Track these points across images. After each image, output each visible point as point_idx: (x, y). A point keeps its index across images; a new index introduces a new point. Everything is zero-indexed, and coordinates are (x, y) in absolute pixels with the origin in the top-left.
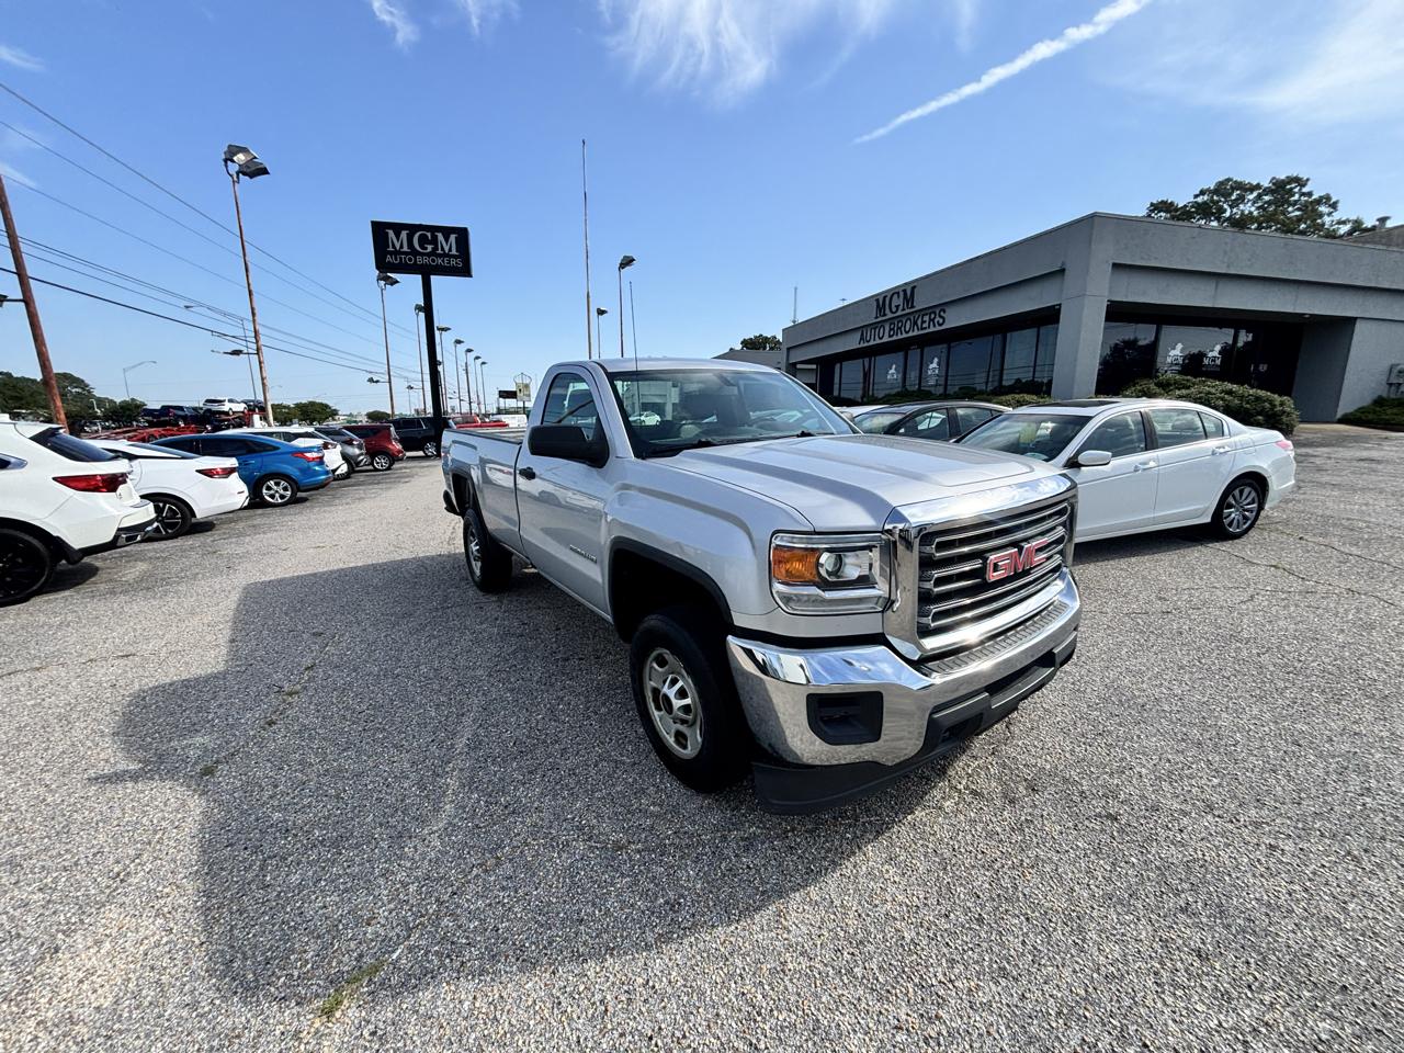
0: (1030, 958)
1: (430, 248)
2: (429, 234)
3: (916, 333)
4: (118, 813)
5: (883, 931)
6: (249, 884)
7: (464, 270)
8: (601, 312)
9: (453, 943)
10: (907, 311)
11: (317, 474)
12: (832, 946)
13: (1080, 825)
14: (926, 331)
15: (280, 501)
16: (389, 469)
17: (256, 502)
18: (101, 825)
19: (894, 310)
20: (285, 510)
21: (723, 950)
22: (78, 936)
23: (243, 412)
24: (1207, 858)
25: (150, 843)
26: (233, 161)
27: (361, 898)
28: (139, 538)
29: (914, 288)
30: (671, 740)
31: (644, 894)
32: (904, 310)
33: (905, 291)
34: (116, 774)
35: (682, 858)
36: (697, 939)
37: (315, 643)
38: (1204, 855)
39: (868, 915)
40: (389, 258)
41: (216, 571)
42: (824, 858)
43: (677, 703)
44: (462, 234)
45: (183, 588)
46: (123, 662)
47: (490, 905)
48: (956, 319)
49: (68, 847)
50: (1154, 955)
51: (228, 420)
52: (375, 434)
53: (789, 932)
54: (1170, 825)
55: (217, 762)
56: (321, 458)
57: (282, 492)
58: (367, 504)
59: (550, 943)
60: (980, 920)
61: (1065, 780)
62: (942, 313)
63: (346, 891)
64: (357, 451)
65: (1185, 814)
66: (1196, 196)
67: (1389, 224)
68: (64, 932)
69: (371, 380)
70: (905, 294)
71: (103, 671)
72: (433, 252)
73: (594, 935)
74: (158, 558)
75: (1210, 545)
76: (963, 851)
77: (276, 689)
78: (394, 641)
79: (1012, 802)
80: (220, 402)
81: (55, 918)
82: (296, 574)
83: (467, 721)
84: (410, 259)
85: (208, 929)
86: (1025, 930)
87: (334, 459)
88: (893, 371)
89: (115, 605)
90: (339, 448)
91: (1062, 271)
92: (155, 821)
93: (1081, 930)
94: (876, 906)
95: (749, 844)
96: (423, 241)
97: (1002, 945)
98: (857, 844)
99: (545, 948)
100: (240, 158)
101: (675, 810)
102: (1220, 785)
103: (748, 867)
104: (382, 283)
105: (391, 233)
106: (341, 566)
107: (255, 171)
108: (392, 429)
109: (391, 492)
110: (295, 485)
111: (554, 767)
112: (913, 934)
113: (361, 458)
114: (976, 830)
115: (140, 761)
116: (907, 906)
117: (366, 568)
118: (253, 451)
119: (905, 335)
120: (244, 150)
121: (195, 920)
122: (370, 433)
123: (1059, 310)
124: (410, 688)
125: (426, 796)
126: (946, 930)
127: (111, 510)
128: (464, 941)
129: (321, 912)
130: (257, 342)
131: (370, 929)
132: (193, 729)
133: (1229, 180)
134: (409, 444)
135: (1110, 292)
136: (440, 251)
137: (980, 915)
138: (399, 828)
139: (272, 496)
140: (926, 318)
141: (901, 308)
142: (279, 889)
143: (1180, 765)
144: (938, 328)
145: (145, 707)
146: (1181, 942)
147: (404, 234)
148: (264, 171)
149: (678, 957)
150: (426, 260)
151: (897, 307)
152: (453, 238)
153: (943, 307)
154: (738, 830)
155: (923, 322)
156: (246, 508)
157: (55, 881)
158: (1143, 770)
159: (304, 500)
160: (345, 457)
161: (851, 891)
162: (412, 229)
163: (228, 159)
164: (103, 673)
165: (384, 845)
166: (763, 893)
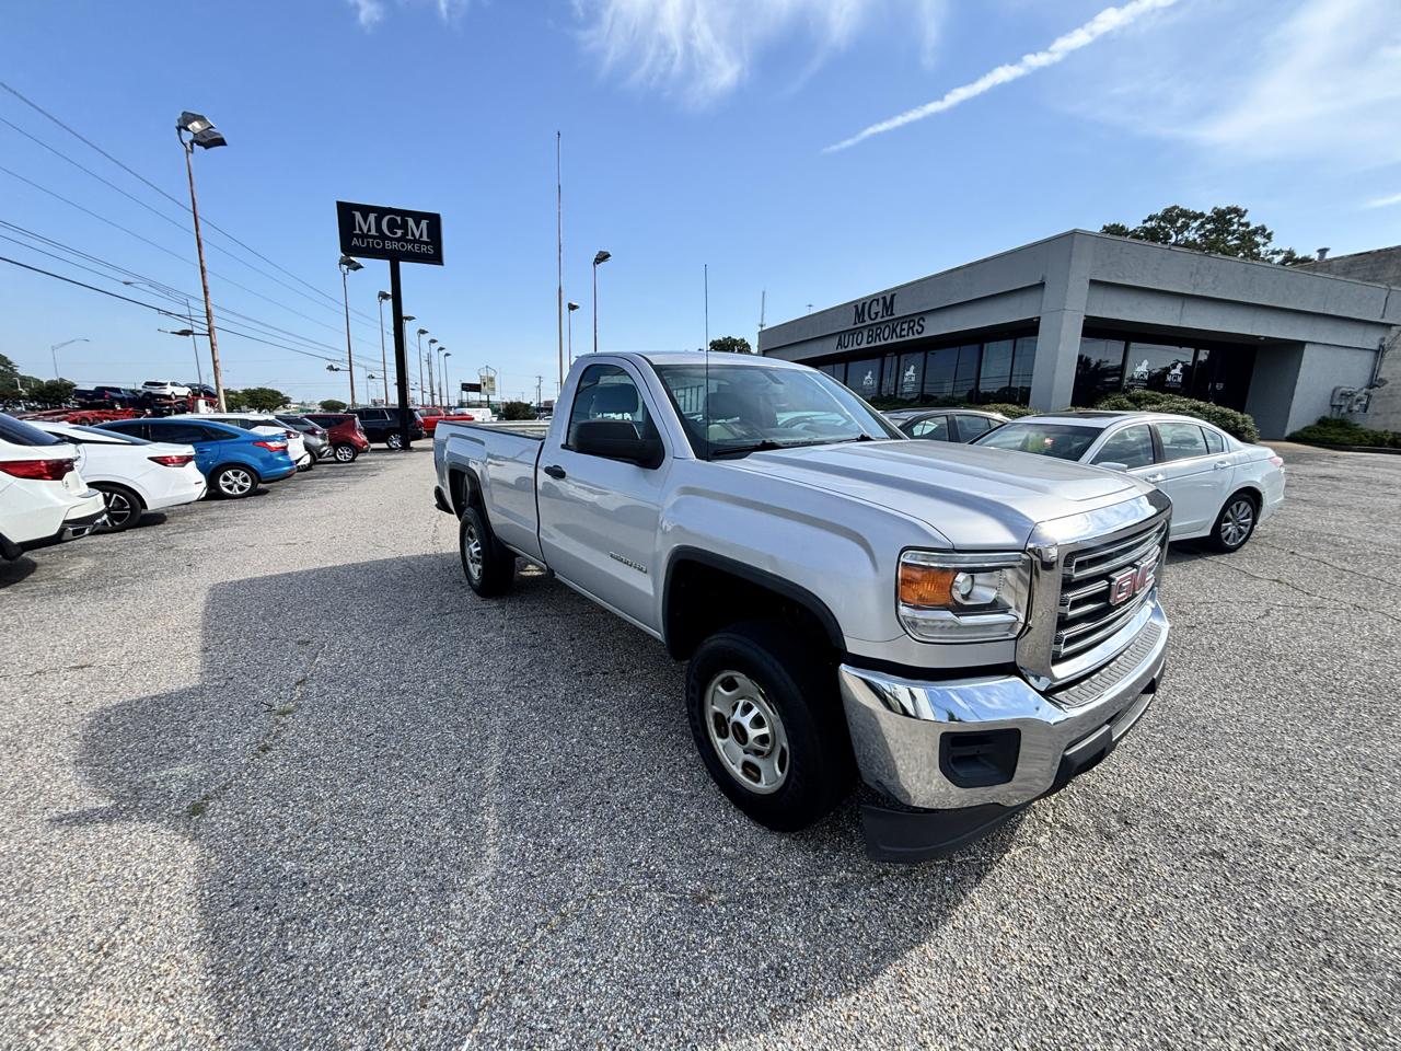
0: (1190, 1029)
1: (399, 233)
2: (399, 219)
3: (895, 340)
4: (92, 864)
5: (1021, 999)
6: (266, 955)
7: (436, 258)
8: (572, 307)
9: (531, 1029)
10: (887, 318)
11: (281, 464)
12: (971, 1020)
13: (1188, 865)
14: (907, 338)
15: (238, 492)
16: (352, 460)
17: (214, 494)
18: (72, 880)
19: (873, 316)
20: (245, 502)
21: (849, 1028)
22: (56, 1034)
23: (187, 397)
24: (1330, 901)
25: (136, 903)
26: (188, 130)
27: (409, 971)
28: (87, 532)
29: (893, 296)
30: (738, 771)
31: (742, 957)
32: (883, 317)
33: (884, 298)
34: (83, 813)
35: (773, 910)
36: (816, 1014)
37: (303, 653)
38: (1325, 897)
39: (999, 979)
40: (355, 241)
41: (175, 569)
42: (930, 907)
43: (753, 733)
44: (434, 221)
45: (139, 587)
46: (78, 674)
47: (566, 976)
48: (935, 328)
49: (32, 910)
50: (1316, 1019)
51: (170, 405)
52: (338, 424)
53: (918, 1002)
54: (1279, 864)
55: (207, 797)
56: (285, 448)
57: (241, 483)
58: (335, 498)
59: (648, 1025)
60: (1122, 982)
61: (1156, 812)
62: (921, 322)
63: (388, 962)
64: (320, 442)
65: (1290, 850)
66: (1145, 222)
67: (1328, 256)
68: (36, 1028)
69: (331, 368)
70: (885, 302)
71: (54, 685)
72: (403, 238)
73: (697, 1012)
74: (106, 553)
75: (1209, 558)
76: (1076, 897)
77: (265, 708)
78: (393, 652)
79: (1109, 837)
80: (162, 385)
81: (22, 1009)
82: (268, 574)
83: (493, 745)
84: (378, 244)
85: (224, 1018)
86: (1174, 994)
87: (297, 449)
88: (868, 377)
89: (61, 607)
90: (302, 437)
91: (1042, 285)
92: (140, 874)
93: (1232, 991)
94: (1004, 967)
95: (843, 891)
96: (392, 225)
97: (1153, 1011)
98: (960, 890)
99: (643, 1031)
100: (196, 126)
101: (750, 850)
102: (1311, 816)
103: (850, 920)
104: (345, 267)
105: (358, 215)
106: (318, 565)
107: (212, 141)
108: (357, 419)
109: (359, 486)
110: (256, 476)
111: (604, 801)
112: (1055, 1002)
113: (325, 448)
114: (1082, 872)
115: (112, 798)
116: (1038, 967)
117: (347, 568)
118: (211, 439)
119: (883, 342)
120: (200, 118)
121: (206, 1006)
122: (334, 423)
123: (1038, 322)
124: (421, 707)
125: (464, 838)
126: (1089, 996)
127: (57, 500)
128: (544, 1026)
129: (362, 991)
130: (209, 321)
131: (427, 1013)
132: (171, 757)
133: (1175, 207)
134: (374, 435)
135: (1087, 308)
136: (410, 237)
137: (1119, 976)
138: (440, 878)
139: (230, 487)
140: (905, 326)
141: (880, 315)
142: (305, 961)
143: (1264, 794)
144: (917, 336)
145: (110, 729)
146: (1339, 1002)
147: (372, 217)
148: (221, 142)
149: (801, 1039)
150: (396, 245)
151: (877, 314)
152: (424, 223)
153: (922, 315)
154: (827, 875)
155: (902, 330)
156: (203, 499)
157: (20, 956)
158: (1230, 800)
159: (264, 492)
160: (308, 447)
161: (971, 948)
162: (381, 212)
163: (182, 127)
164: (57, 687)
165: (425, 900)
166: (876, 952)
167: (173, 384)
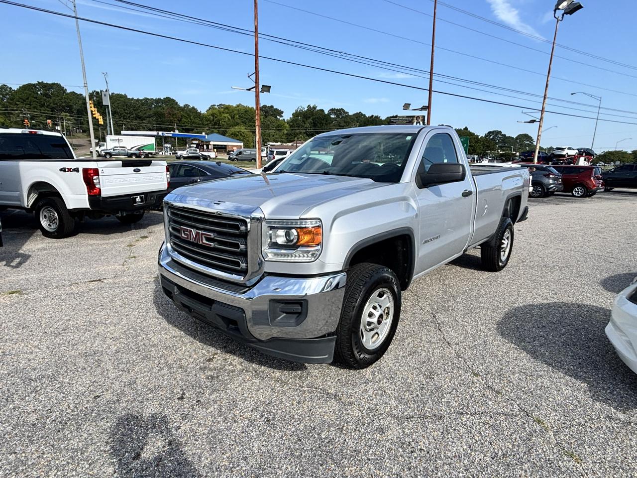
23: (574, 156)
26: (559, 9)
51: (563, 160)
64: (550, 181)
80: (563, 149)
100: (565, 4)
107: (574, 9)
113: (552, 186)
130: (542, 114)
148: (580, 7)
160: (535, 183)
163: (557, 8)
167: (569, 149)
